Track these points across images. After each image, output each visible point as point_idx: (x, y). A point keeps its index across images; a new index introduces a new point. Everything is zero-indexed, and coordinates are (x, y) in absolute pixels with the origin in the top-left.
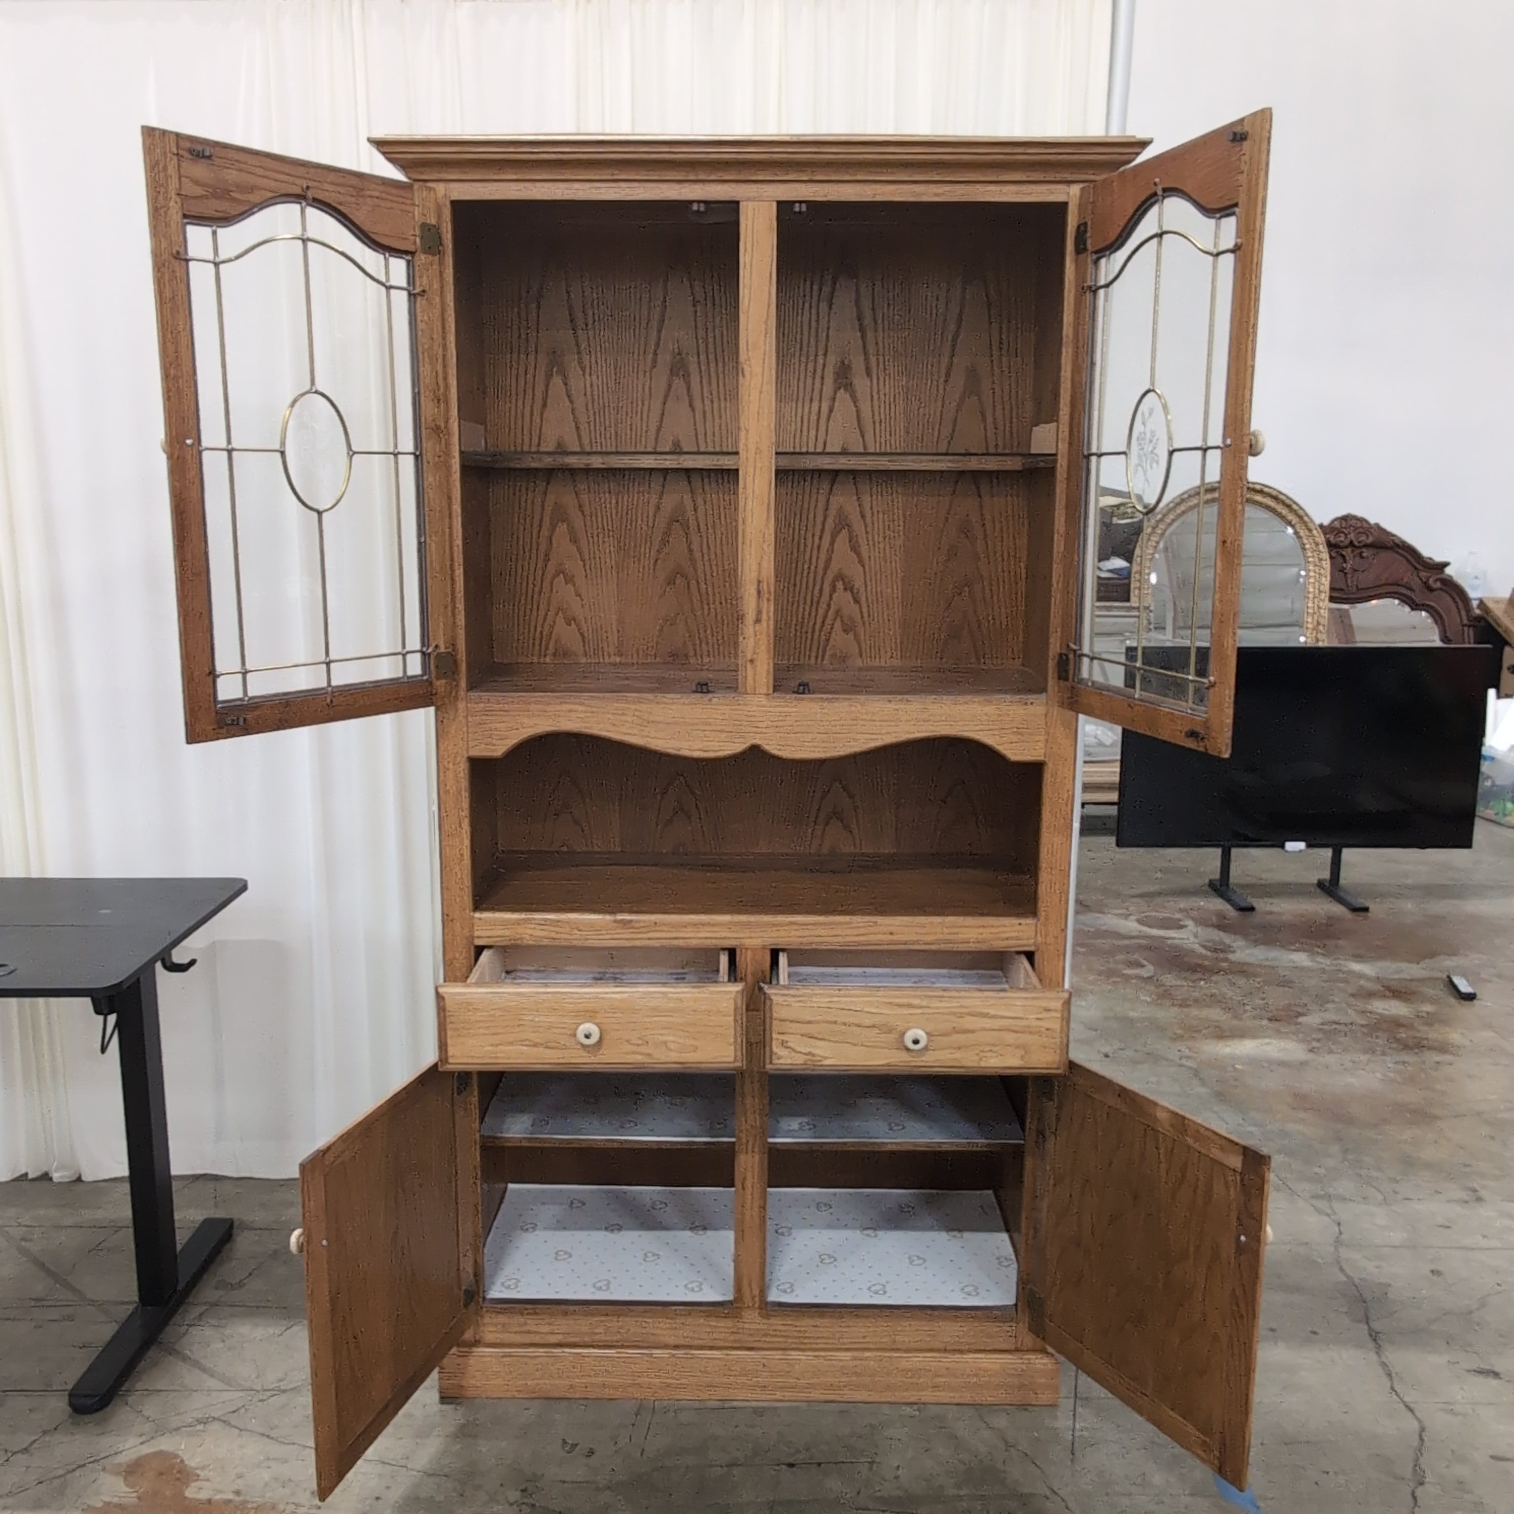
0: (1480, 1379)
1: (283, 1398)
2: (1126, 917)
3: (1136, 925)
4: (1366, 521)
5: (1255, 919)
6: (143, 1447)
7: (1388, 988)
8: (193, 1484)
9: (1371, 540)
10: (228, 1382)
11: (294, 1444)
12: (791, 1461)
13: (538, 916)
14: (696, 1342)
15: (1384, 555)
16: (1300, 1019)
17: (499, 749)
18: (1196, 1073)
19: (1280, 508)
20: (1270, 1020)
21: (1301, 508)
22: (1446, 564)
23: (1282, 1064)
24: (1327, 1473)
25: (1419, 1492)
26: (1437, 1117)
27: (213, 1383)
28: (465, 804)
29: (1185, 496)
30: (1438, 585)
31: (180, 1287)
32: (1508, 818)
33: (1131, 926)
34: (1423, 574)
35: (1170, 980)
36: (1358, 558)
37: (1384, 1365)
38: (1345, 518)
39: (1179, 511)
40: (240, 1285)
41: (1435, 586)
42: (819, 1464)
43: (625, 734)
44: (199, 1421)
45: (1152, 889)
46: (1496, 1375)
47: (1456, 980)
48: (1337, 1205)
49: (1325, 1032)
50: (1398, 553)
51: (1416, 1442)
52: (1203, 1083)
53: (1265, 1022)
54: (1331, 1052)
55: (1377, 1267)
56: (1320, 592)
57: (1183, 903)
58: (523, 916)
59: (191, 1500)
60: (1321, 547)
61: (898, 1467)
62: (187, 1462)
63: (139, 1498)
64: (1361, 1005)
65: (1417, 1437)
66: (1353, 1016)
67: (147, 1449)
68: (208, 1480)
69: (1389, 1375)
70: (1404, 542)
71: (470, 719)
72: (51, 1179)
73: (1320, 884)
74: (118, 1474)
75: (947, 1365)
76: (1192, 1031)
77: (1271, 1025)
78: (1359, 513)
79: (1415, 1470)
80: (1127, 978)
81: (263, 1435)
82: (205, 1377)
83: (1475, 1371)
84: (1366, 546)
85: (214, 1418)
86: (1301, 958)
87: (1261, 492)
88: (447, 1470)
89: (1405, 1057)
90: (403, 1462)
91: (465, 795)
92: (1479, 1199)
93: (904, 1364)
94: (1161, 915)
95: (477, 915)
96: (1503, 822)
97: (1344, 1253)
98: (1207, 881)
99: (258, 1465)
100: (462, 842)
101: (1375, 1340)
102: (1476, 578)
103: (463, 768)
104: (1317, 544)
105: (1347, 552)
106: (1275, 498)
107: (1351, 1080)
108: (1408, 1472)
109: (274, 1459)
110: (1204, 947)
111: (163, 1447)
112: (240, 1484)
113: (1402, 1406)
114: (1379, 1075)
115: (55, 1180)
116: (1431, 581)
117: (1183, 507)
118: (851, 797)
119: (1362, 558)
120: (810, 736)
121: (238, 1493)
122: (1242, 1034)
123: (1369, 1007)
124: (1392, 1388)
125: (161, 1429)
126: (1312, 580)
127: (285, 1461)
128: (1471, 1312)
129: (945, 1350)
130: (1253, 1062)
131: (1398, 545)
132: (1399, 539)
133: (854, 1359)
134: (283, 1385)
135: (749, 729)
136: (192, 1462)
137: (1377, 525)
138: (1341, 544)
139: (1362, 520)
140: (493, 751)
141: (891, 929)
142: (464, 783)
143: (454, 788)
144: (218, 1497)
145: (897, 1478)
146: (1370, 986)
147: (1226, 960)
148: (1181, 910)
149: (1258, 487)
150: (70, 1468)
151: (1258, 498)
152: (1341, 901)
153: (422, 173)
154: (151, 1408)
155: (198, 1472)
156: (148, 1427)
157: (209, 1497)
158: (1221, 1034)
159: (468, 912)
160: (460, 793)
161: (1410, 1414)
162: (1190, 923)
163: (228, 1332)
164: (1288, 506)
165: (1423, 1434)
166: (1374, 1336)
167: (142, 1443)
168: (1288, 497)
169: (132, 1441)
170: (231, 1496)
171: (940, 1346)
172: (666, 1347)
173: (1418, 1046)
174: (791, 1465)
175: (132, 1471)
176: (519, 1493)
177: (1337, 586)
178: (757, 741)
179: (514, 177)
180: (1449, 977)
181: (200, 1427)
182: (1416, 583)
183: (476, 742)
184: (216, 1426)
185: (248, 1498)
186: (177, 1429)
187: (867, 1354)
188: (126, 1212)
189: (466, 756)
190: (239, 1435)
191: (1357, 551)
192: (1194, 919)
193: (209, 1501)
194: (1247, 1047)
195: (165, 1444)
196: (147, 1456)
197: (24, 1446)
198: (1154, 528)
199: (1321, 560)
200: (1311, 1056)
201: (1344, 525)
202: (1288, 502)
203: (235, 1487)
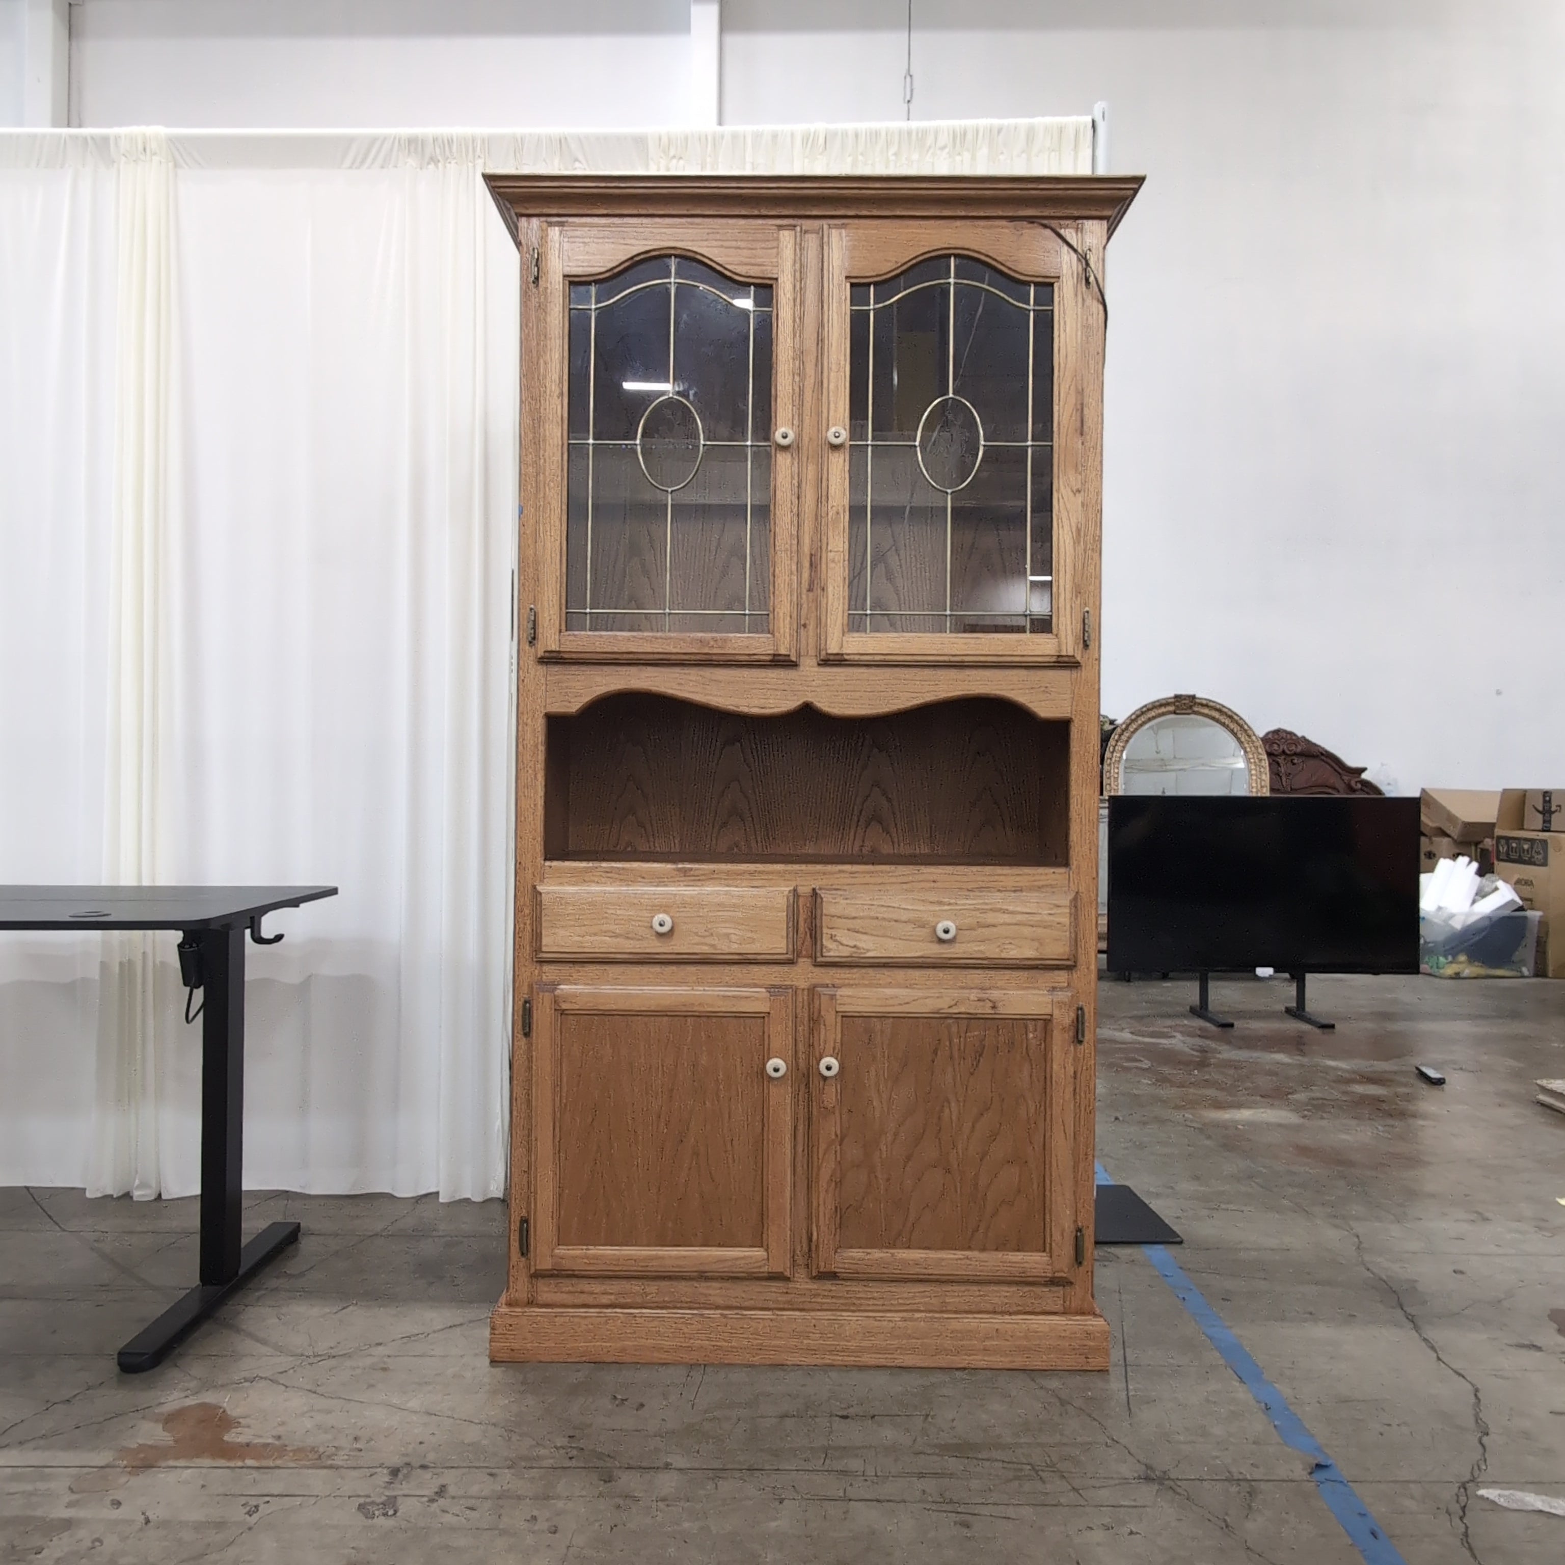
0: (1524, 1352)
1: (333, 1362)
2: (1122, 1030)
3: (1130, 1036)
4: (1295, 735)
5: (1235, 1032)
6: (187, 1399)
7: (1363, 1077)
8: (234, 1430)
9: (1299, 749)
10: (280, 1349)
11: (340, 1398)
12: (845, 1413)
13: (604, 864)
14: (747, 1304)
15: (1312, 762)
16: (1289, 1096)
17: (573, 706)
18: (1201, 1130)
19: (1223, 719)
20: (1262, 1096)
21: (1241, 719)
22: (1364, 770)
23: (1280, 1125)
24: (1389, 1425)
25: (1485, 1440)
26: (1429, 1163)
27: (264, 1350)
28: (541, 757)
29: (1144, 709)
30: (1359, 786)
31: (241, 1272)
32: (1442, 971)
33: (1126, 1036)
34: (1346, 778)
35: (1166, 1070)
36: (1289, 764)
37: (1425, 1340)
38: (1277, 732)
39: (1140, 722)
40: (302, 1274)
41: (1355, 787)
42: (873, 1417)
43: (690, 692)
44: (246, 1380)
45: (1140, 1013)
46: (1539, 1349)
47: (1424, 1069)
48: (1353, 1224)
49: (1314, 1106)
50: (1323, 760)
51: (1473, 1400)
52: (1209, 1137)
53: (1258, 1098)
54: (1322, 1118)
55: (1401, 1268)
56: (1262, 787)
57: (1169, 1022)
58: (591, 864)
59: (228, 1443)
60: (1260, 750)
61: (953, 1420)
62: (229, 1413)
63: (175, 1441)
64: (1343, 1087)
65: (1473, 1397)
66: (1336, 1094)
67: (191, 1401)
68: (249, 1427)
69: (1433, 1348)
70: (1326, 751)
71: (549, 678)
72: (132, 1197)
73: (1288, 1011)
74: (157, 1421)
75: (997, 1326)
76: (1192, 1104)
77: (1262, 1100)
78: (1289, 729)
79: (1477, 1422)
80: (1128, 1069)
81: (310, 1391)
82: (259, 1345)
83: (1516, 1346)
84: (1295, 754)
85: (261, 1378)
86: (1281, 1057)
87: (1207, 706)
88: (494, 1421)
89: (1390, 1122)
90: (450, 1413)
91: (542, 748)
92: (1487, 1219)
93: (955, 1325)
94: (1151, 1029)
95: (548, 863)
96: (1437, 974)
97: (1367, 1258)
98: (1188, 1008)
99: (303, 1414)
100: (536, 793)
101: (1413, 1322)
102: (1389, 784)
103: (540, 725)
104: (1256, 748)
105: (1281, 760)
106: (1219, 711)
107: (1344, 1137)
108: (1471, 1423)
109: (319, 1411)
110: (1193, 1049)
111: (208, 1400)
112: (281, 1430)
113: (1451, 1372)
114: (1369, 1134)
115: (135, 1199)
116: (1353, 783)
117: (1143, 719)
118: (889, 800)
119: (1294, 764)
120: (858, 694)
121: (279, 1438)
122: (1239, 1106)
123: (1349, 1089)
124: (1439, 1359)
125: (207, 1385)
126: (1254, 778)
127: (329, 1412)
128: (1499, 1301)
129: (995, 1312)
130: (1252, 1125)
131: (1322, 754)
132: (1323, 749)
133: (904, 1320)
134: (333, 1352)
135: (801, 688)
136: (233, 1412)
137: (1304, 737)
138: (1276, 753)
139: (1291, 734)
140: (568, 707)
141: (935, 878)
142: (541, 737)
143: (532, 742)
144: (256, 1441)
145: (953, 1428)
146: (1347, 1075)
147: (1215, 1058)
148: (1171, 1027)
149: (1204, 702)
150: (109, 1416)
151: (1206, 711)
152: (1309, 1021)
153: (527, 209)
154: (198, 1369)
155: (241, 1420)
156: (193, 1384)
157: (248, 1441)
158: (1219, 1105)
159: (540, 860)
160: (536, 746)
161: (1461, 1379)
162: (1178, 1035)
163: (284, 1310)
164: (1230, 717)
165: (1479, 1394)
166: (1411, 1319)
167: (186, 1397)
168: (1229, 710)
169: (176, 1394)
170: (270, 1441)
171: (989, 1307)
172: (717, 1307)
173: (1402, 1115)
174: (845, 1417)
175: (170, 1420)
176: (567, 1439)
177: (1276, 787)
178: (810, 700)
179: (605, 212)
180: (1418, 1069)
181: (247, 1384)
182: (1340, 785)
183: (554, 700)
184: (263, 1383)
185: (287, 1442)
186: (222, 1386)
187: (917, 1315)
188: (196, 1223)
189: (544, 711)
190: (286, 1391)
191: (1289, 759)
192: (1181, 1032)
193: (248, 1445)
194: (1245, 1114)
195: (209, 1397)
196: (190, 1407)
197: (67, 1398)
198: (1120, 735)
199: (1260, 760)
200: (1305, 1121)
201: (1276, 737)
202: (1230, 713)
203: (275, 1433)
